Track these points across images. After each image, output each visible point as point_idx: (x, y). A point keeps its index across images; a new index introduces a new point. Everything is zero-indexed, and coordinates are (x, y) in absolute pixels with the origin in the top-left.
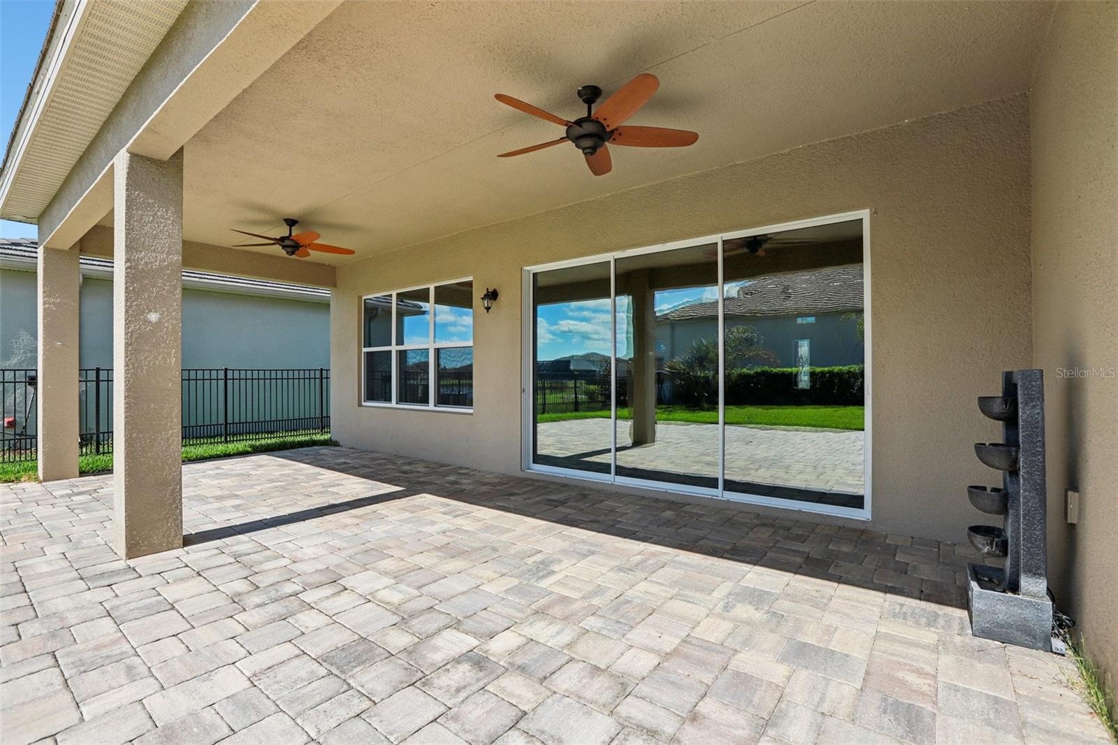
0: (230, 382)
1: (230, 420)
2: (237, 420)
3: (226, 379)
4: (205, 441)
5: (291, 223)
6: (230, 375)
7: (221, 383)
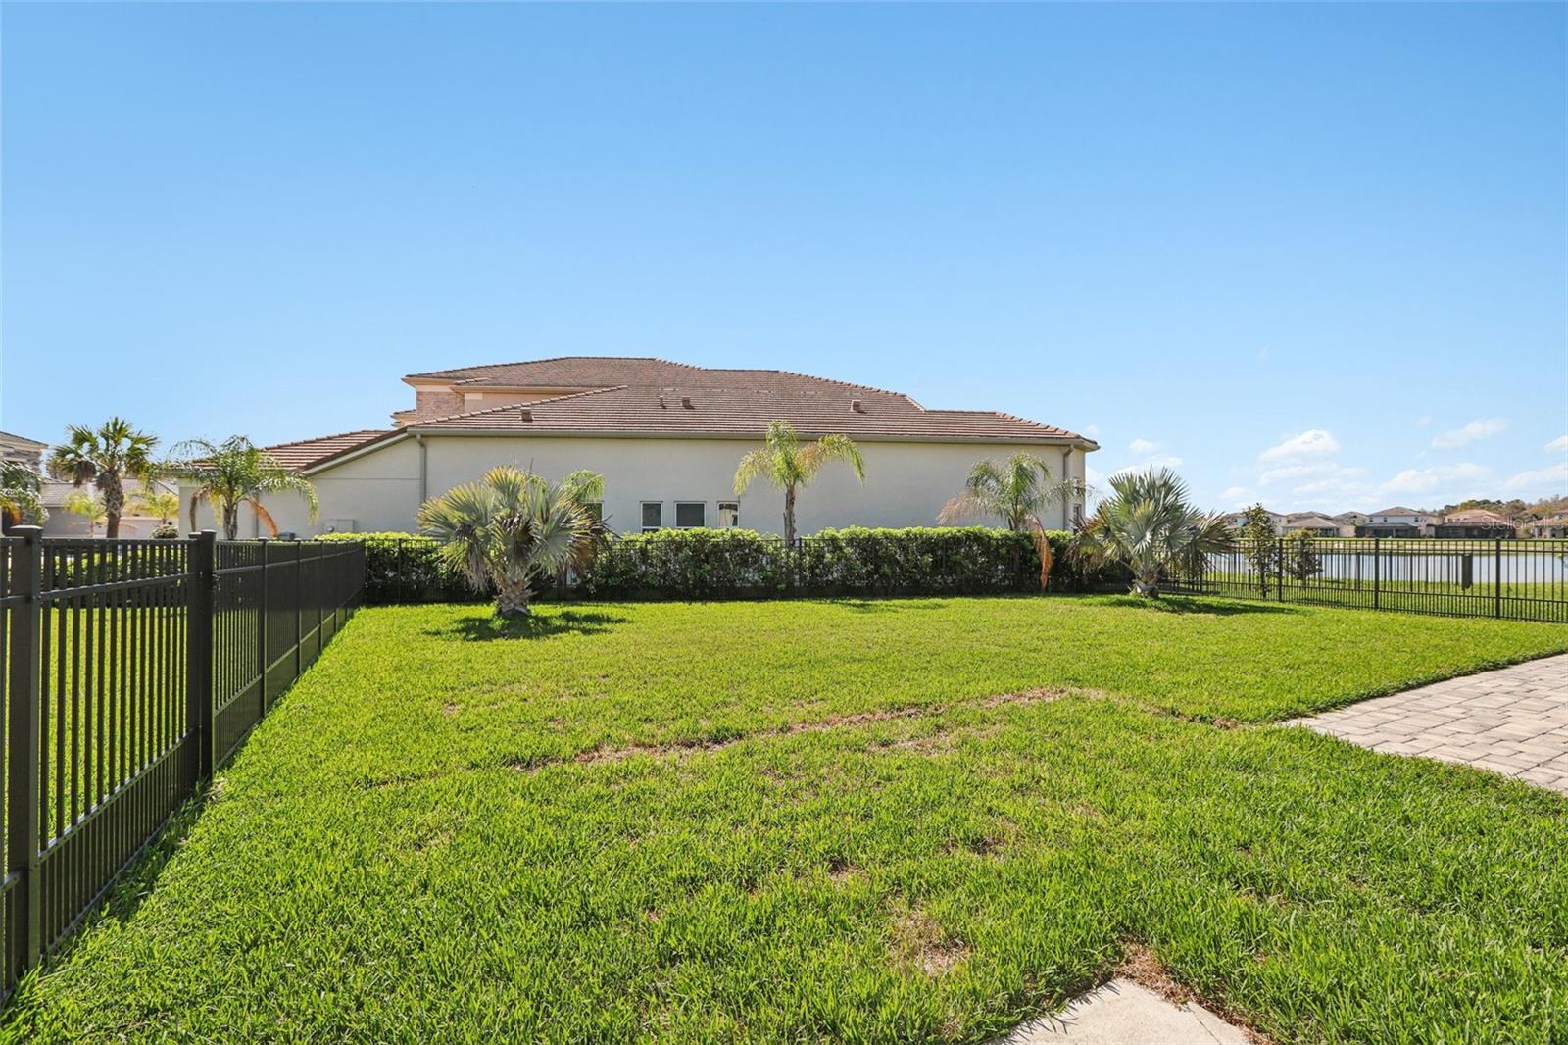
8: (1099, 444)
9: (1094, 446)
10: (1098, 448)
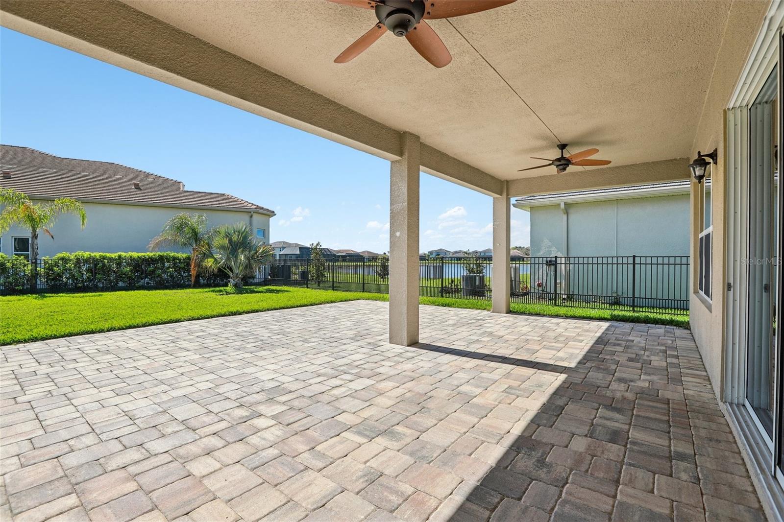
0: (637, 266)
1: (637, 295)
2: (643, 296)
3: (634, 264)
4: (618, 308)
5: (563, 147)
6: (637, 260)
7: (631, 266)
8: (275, 213)
9: (272, 214)
10: (275, 215)
